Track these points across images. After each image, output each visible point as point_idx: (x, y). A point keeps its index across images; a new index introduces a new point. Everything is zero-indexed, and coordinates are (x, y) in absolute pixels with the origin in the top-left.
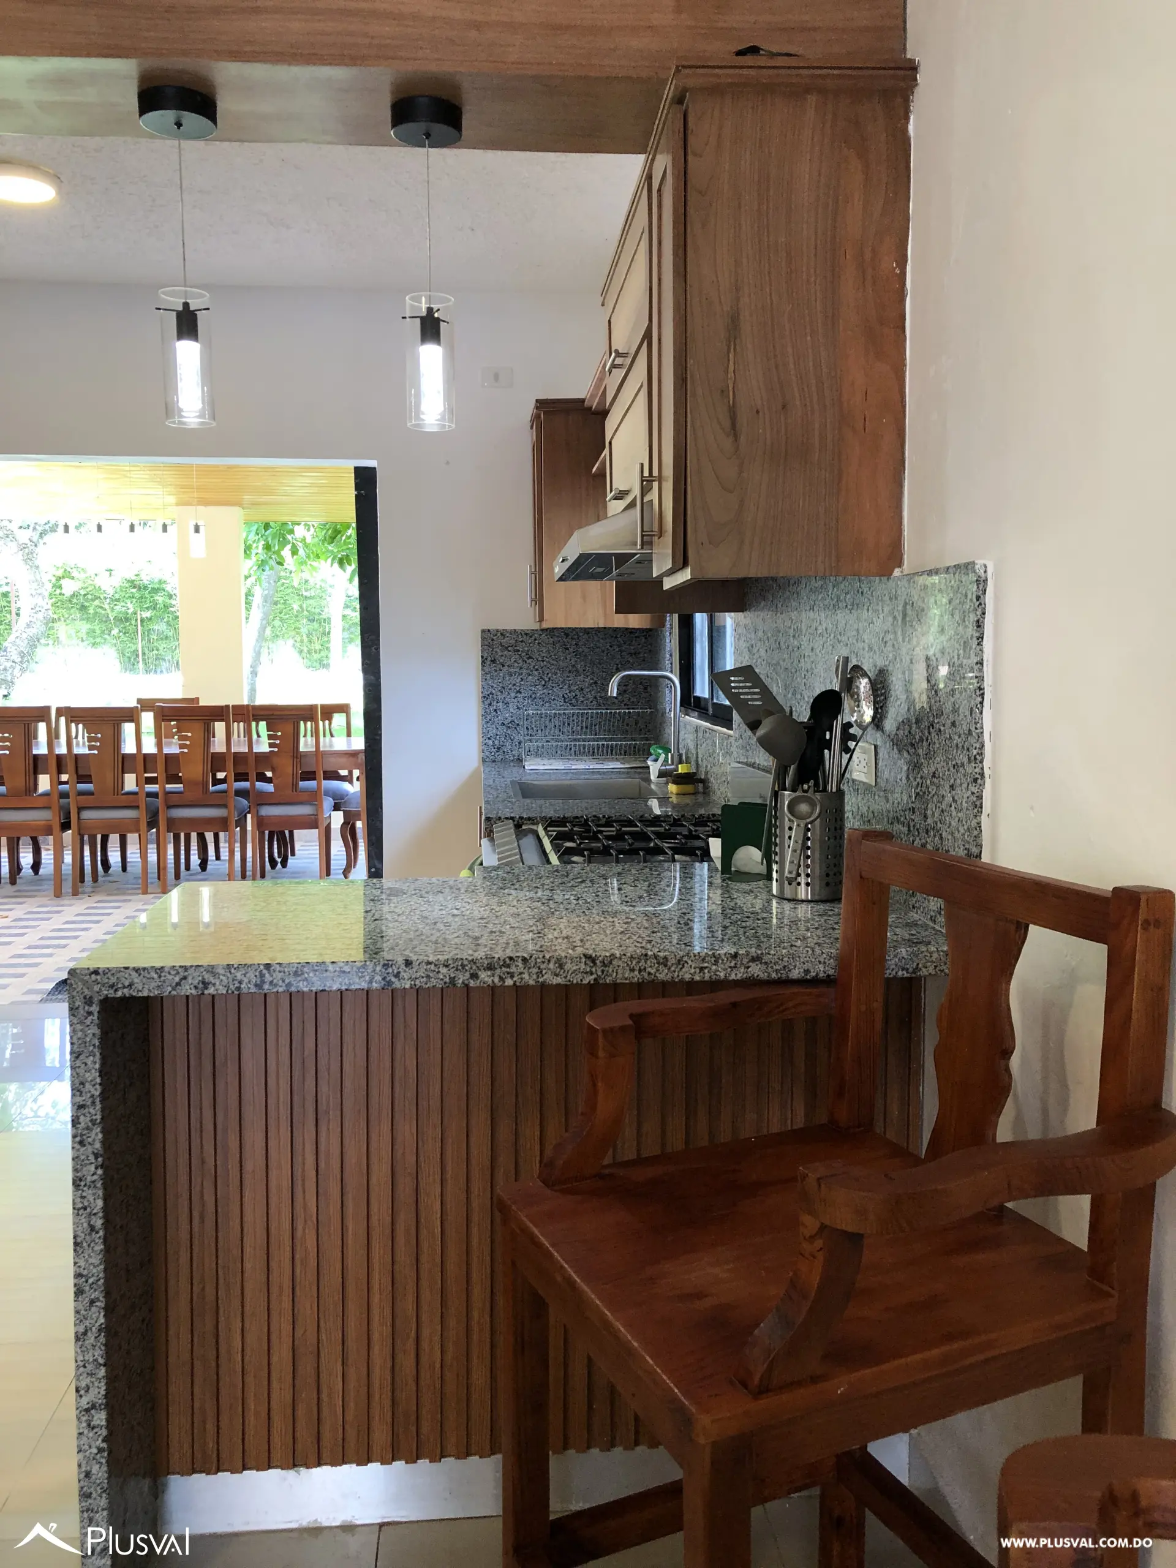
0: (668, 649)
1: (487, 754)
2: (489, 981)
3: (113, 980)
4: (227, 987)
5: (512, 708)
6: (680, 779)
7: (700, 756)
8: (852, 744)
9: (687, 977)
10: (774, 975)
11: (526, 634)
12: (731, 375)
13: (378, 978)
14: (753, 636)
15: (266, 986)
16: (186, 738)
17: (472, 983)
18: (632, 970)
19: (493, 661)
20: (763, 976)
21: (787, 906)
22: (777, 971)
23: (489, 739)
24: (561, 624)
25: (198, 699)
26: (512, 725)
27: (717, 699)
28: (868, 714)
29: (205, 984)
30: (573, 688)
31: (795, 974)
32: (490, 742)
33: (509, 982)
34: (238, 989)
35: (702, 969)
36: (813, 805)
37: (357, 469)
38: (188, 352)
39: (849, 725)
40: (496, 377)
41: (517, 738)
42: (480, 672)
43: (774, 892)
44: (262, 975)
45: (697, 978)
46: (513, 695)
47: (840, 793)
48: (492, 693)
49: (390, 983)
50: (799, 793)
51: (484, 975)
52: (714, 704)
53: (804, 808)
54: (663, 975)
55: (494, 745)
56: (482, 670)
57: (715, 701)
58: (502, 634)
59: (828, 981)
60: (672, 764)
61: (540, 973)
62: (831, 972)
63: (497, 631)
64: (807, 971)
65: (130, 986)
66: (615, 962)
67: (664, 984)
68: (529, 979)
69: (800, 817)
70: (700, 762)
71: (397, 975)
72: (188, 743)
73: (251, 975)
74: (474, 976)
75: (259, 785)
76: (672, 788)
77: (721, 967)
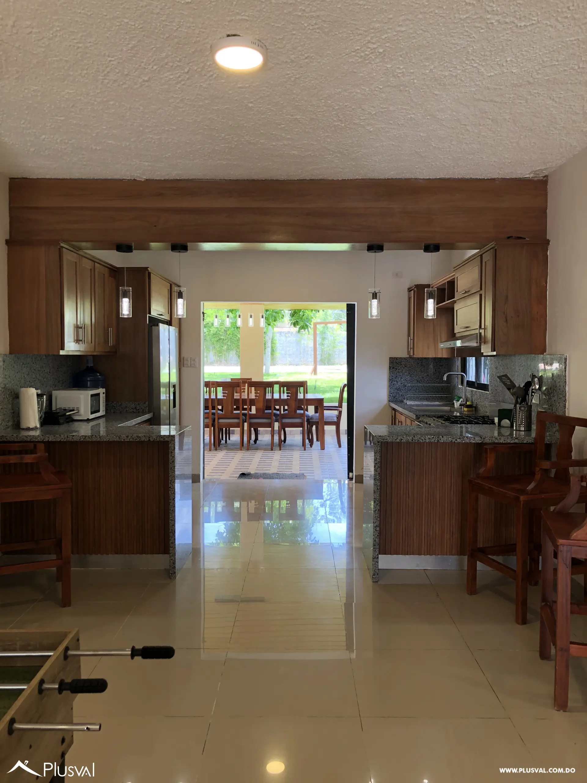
0: (457, 365)
1: (391, 399)
2: (459, 441)
3: (383, 438)
4: (406, 440)
5: (399, 383)
6: (468, 406)
7: (473, 399)
8: (533, 394)
9: (502, 442)
10: (520, 442)
11: (405, 358)
12: (506, 309)
13: (436, 440)
14: (497, 364)
15: (414, 440)
16: (258, 393)
17: (456, 442)
18: (490, 440)
19: (393, 368)
20: (518, 442)
21: (518, 432)
22: (521, 441)
23: (391, 394)
24: (420, 356)
25: (251, 379)
26: (399, 389)
27: (479, 381)
28: (537, 387)
29: (402, 440)
30: (420, 377)
31: (525, 442)
32: (392, 395)
33: (463, 442)
34: (408, 441)
35: (505, 440)
36: (525, 408)
37: (347, 304)
38: (375, 302)
39: (532, 389)
40: (397, 275)
41: (401, 394)
42: (388, 371)
43: (514, 429)
44: (413, 438)
45: (504, 442)
46: (400, 379)
47: (531, 406)
48: (392, 379)
49: (439, 441)
50: (522, 405)
51: (458, 440)
52: (477, 383)
53: (522, 408)
54: (496, 441)
55: (393, 396)
56: (390, 371)
57: (478, 382)
58: (396, 359)
59: (532, 443)
60: (464, 402)
61: (470, 440)
62: (533, 441)
63: (395, 358)
64: (527, 441)
65: (387, 439)
66: (486, 438)
67: (497, 443)
68: (468, 441)
69: (522, 411)
70: (473, 401)
71: (440, 439)
72: (258, 395)
73: (411, 438)
74: (456, 440)
75: (274, 411)
76: (466, 409)
77: (509, 440)
